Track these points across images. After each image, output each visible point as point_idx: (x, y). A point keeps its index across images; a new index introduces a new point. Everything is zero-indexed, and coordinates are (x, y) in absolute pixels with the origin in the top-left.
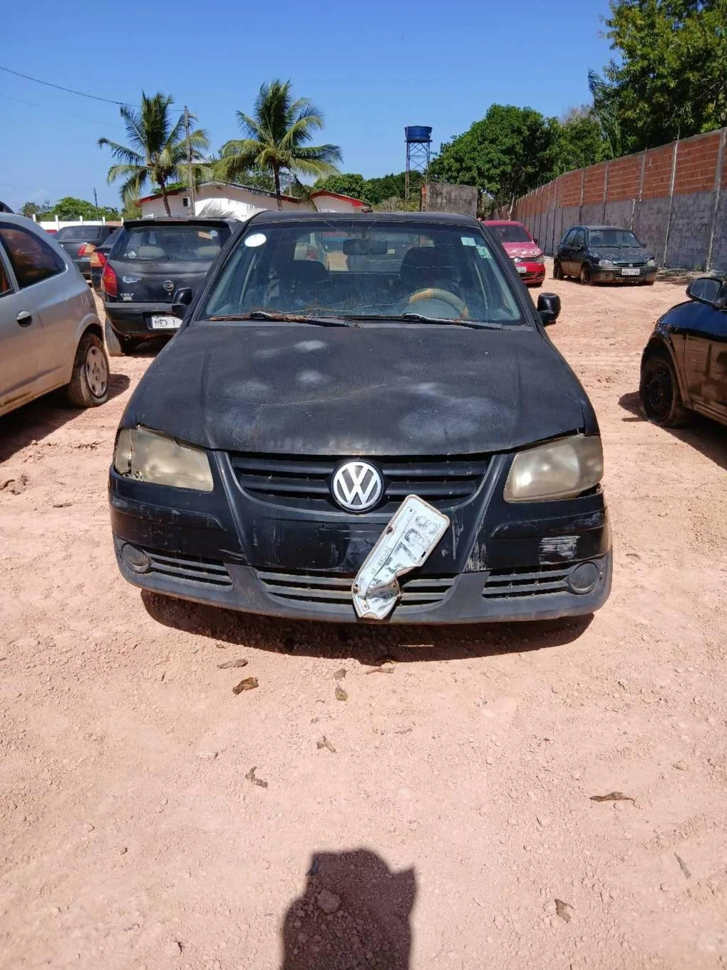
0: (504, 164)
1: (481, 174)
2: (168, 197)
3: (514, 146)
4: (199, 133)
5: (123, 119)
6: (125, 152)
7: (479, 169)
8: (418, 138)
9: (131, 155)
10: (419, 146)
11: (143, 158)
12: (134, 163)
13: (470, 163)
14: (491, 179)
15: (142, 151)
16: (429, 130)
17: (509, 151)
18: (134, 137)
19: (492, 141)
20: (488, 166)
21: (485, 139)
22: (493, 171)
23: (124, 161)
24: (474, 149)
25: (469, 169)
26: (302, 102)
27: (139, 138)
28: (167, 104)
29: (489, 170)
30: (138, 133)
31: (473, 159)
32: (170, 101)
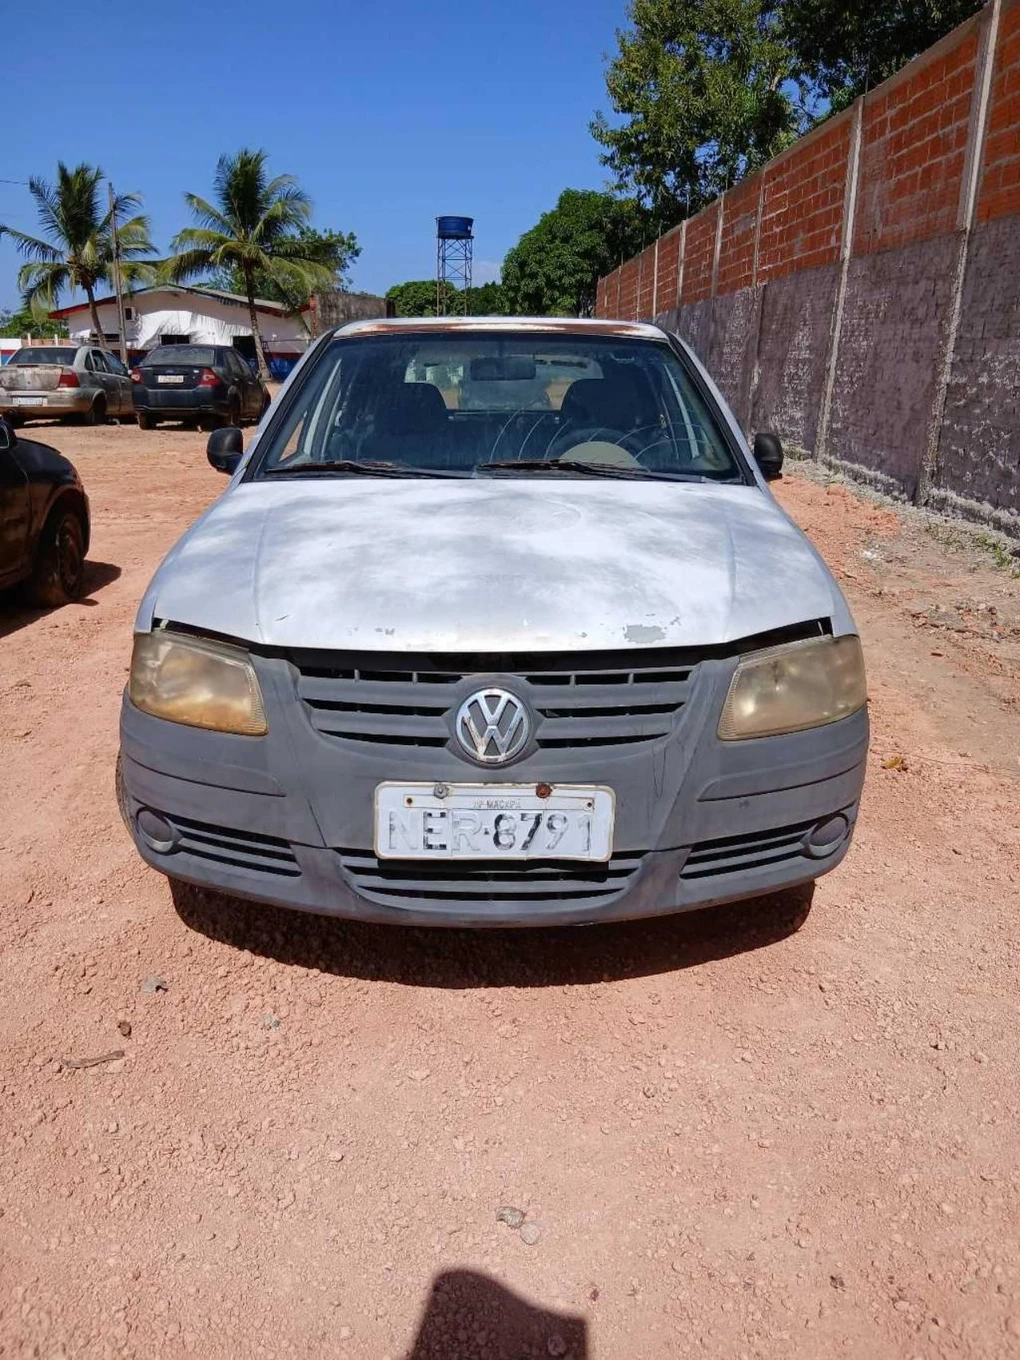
0: (582, 271)
1: (550, 283)
2: (97, 308)
3: (594, 247)
4: (139, 221)
5: (32, 198)
6: (36, 244)
7: (548, 277)
8: (453, 232)
9: (44, 248)
10: (457, 244)
11: (61, 253)
12: (49, 260)
13: (534, 267)
14: (564, 291)
15: (60, 244)
16: (469, 222)
17: (586, 254)
18: (50, 225)
19: (566, 240)
20: (560, 272)
21: (555, 237)
22: (566, 281)
23: (35, 257)
24: (542, 249)
25: (533, 276)
26: (285, 181)
27: (57, 226)
28: (96, 179)
29: (560, 278)
30: (56, 218)
31: (540, 263)
32: (99, 176)
